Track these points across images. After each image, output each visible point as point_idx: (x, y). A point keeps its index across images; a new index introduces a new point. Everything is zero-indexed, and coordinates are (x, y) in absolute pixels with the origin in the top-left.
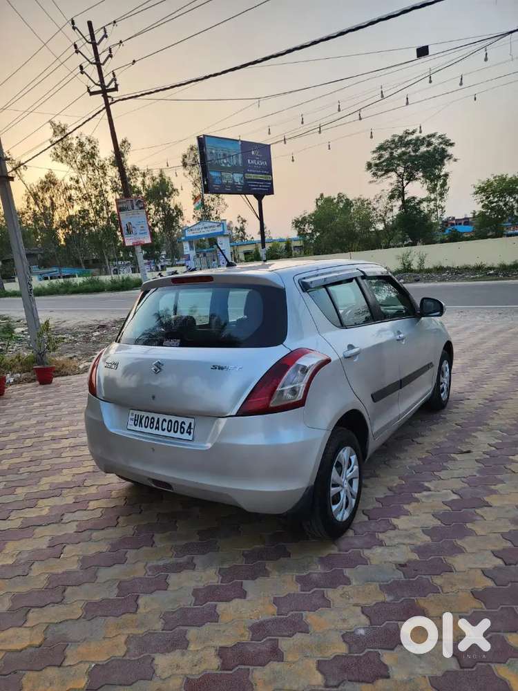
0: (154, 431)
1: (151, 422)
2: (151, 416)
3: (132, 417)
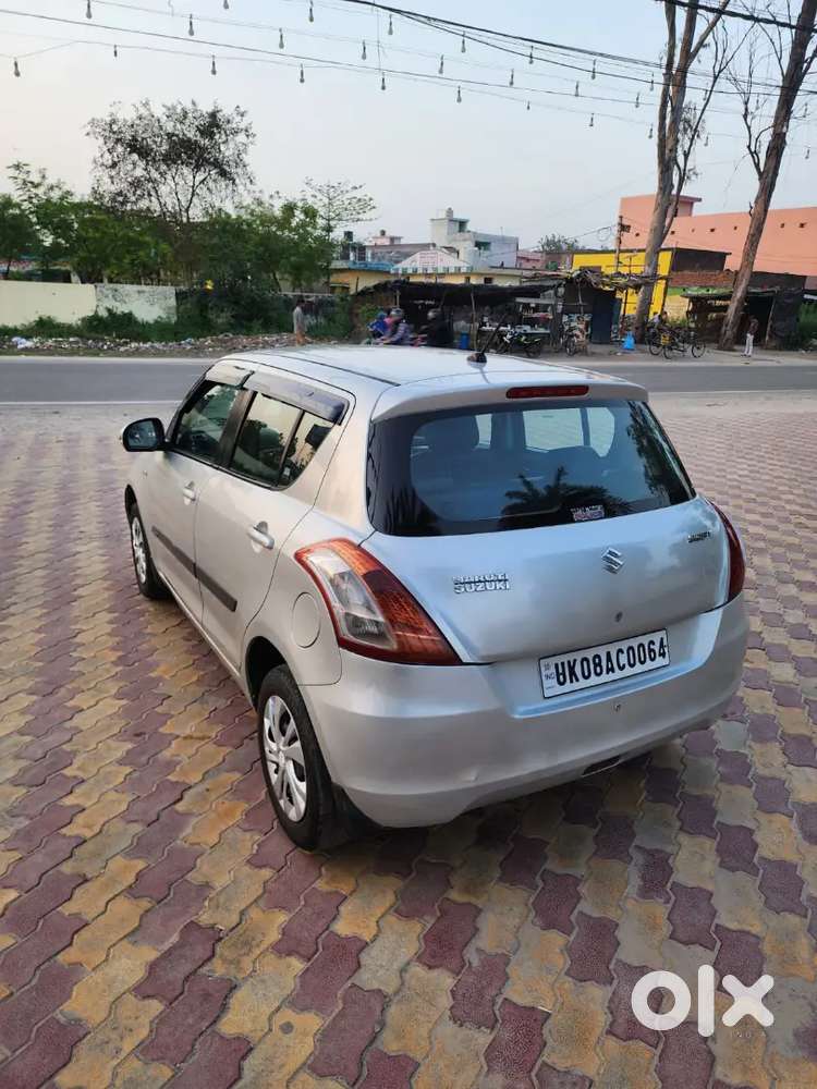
0: (605, 678)
1: (596, 665)
2: (590, 654)
3: (549, 672)
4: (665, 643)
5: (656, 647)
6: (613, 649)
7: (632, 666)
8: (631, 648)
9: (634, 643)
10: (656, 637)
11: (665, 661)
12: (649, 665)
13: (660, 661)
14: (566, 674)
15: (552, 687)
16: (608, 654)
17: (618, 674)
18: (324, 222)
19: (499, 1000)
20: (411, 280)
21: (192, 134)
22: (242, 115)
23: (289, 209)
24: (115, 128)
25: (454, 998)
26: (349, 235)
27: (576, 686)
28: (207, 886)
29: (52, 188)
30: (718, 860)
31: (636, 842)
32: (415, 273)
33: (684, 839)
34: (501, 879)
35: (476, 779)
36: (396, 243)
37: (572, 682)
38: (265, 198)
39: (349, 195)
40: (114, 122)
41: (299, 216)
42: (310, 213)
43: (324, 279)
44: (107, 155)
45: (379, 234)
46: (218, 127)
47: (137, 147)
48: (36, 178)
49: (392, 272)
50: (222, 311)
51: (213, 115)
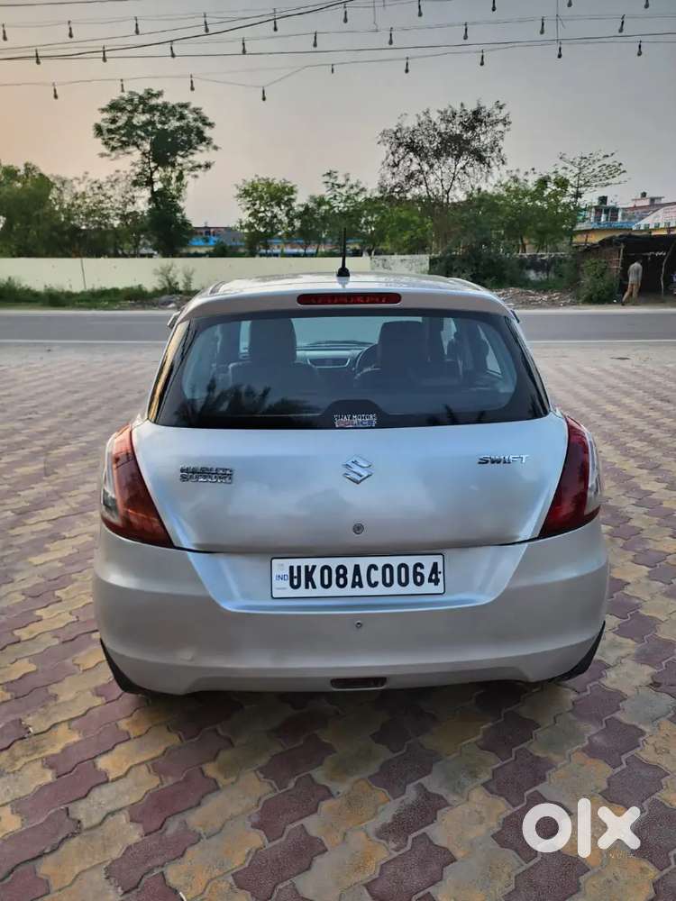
0: (349, 591)
1: (339, 577)
2: (334, 563)
3: (281, 573)
4: (440, 568)
5: (426, 572)
6: (364, 563)
7: (389, 585)
8: (387, 566)
9: (395, 561)
10: (428, 562)
11: (439, 588)
12: (415, 589)
13: (430, 587)
14: (301, 579)
15: (282, 588)
16: (357, 568)
17: (370, 590)
18: (574, 190)
19: (156, 871)
20: (653, 234)
21: (457, 130)
22: (501, 108)
23: (543, 182)
24: (399, 135)
25: (125, 853)
26: (603, 200)
27: (311, 592)
28: (55, 698)
29: (352, 187)
32: (657, 228)
35: (192, 660)
36: (656, 202)
37: (307, 587)
38: (521, 176)
39: (600, 164)
40: (400, 130)
41: (551, 187)
42: (563, 183)
43: (567, 240)
44: (391, 155)
45: (639, 196)
46: (481, 121)
47: (413, 148)
48: (341, 181)
49: (634, 228)
50: (464, 272)
51: (476, 113)
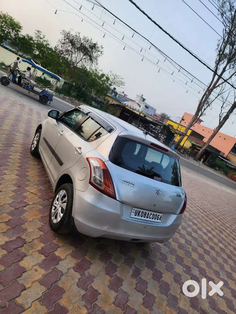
1: (145, 215)
2: (144, 211)
3: (134, 211)
4: (162, 217)
5: (159, 217)
6: (150, 213)
7: (152, 219)
8: (154, 214)
9: (155, 213)
10: (160, 215)
12: (156, 220)
13: (159, 221)
14: (137, 214)
15: (133, 215)
16: (148, 213)
17: (148, 219)
18: (110, 83)
19: (90, 285)
20: (126, 107)
21: (87, 46)
22: (102, 48)
23: (103, 75)
24: (69, 35)
25: (79, 280)
26: (115, 89)
28: (26, 230)
29: (45, 41)
30: (152, 276)
31: (135, 264)
32: (128, 105)
33: (146, 268)
34: (99, 259)
36: (126, 96)
37: (138, 216)
38: (98, 70)
39: (119, 79)
40: (69, 33)
41: (105, 78)
42: (108, 79)
43: (104, 96)
44: (63, 40)
45: (122, 92)
46: (95, 48)
47: (72, 42)
48: (42, 37)
49: (122, 103)
50: (75, 92)
51: (95, 44)
